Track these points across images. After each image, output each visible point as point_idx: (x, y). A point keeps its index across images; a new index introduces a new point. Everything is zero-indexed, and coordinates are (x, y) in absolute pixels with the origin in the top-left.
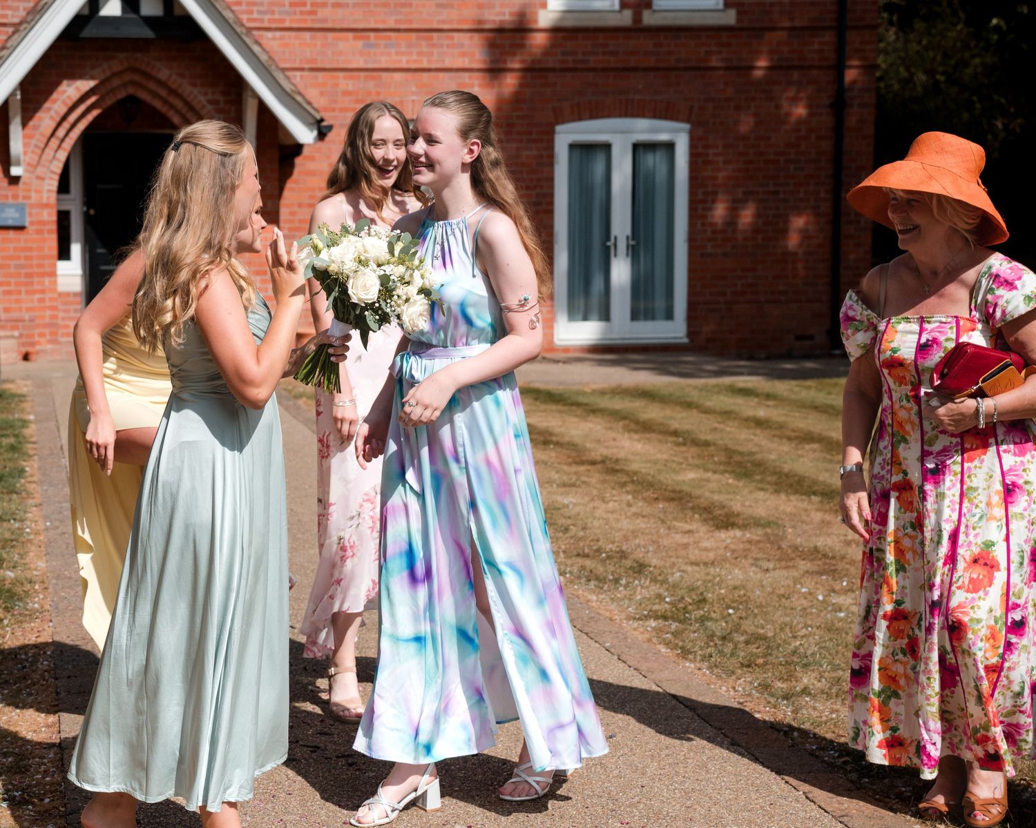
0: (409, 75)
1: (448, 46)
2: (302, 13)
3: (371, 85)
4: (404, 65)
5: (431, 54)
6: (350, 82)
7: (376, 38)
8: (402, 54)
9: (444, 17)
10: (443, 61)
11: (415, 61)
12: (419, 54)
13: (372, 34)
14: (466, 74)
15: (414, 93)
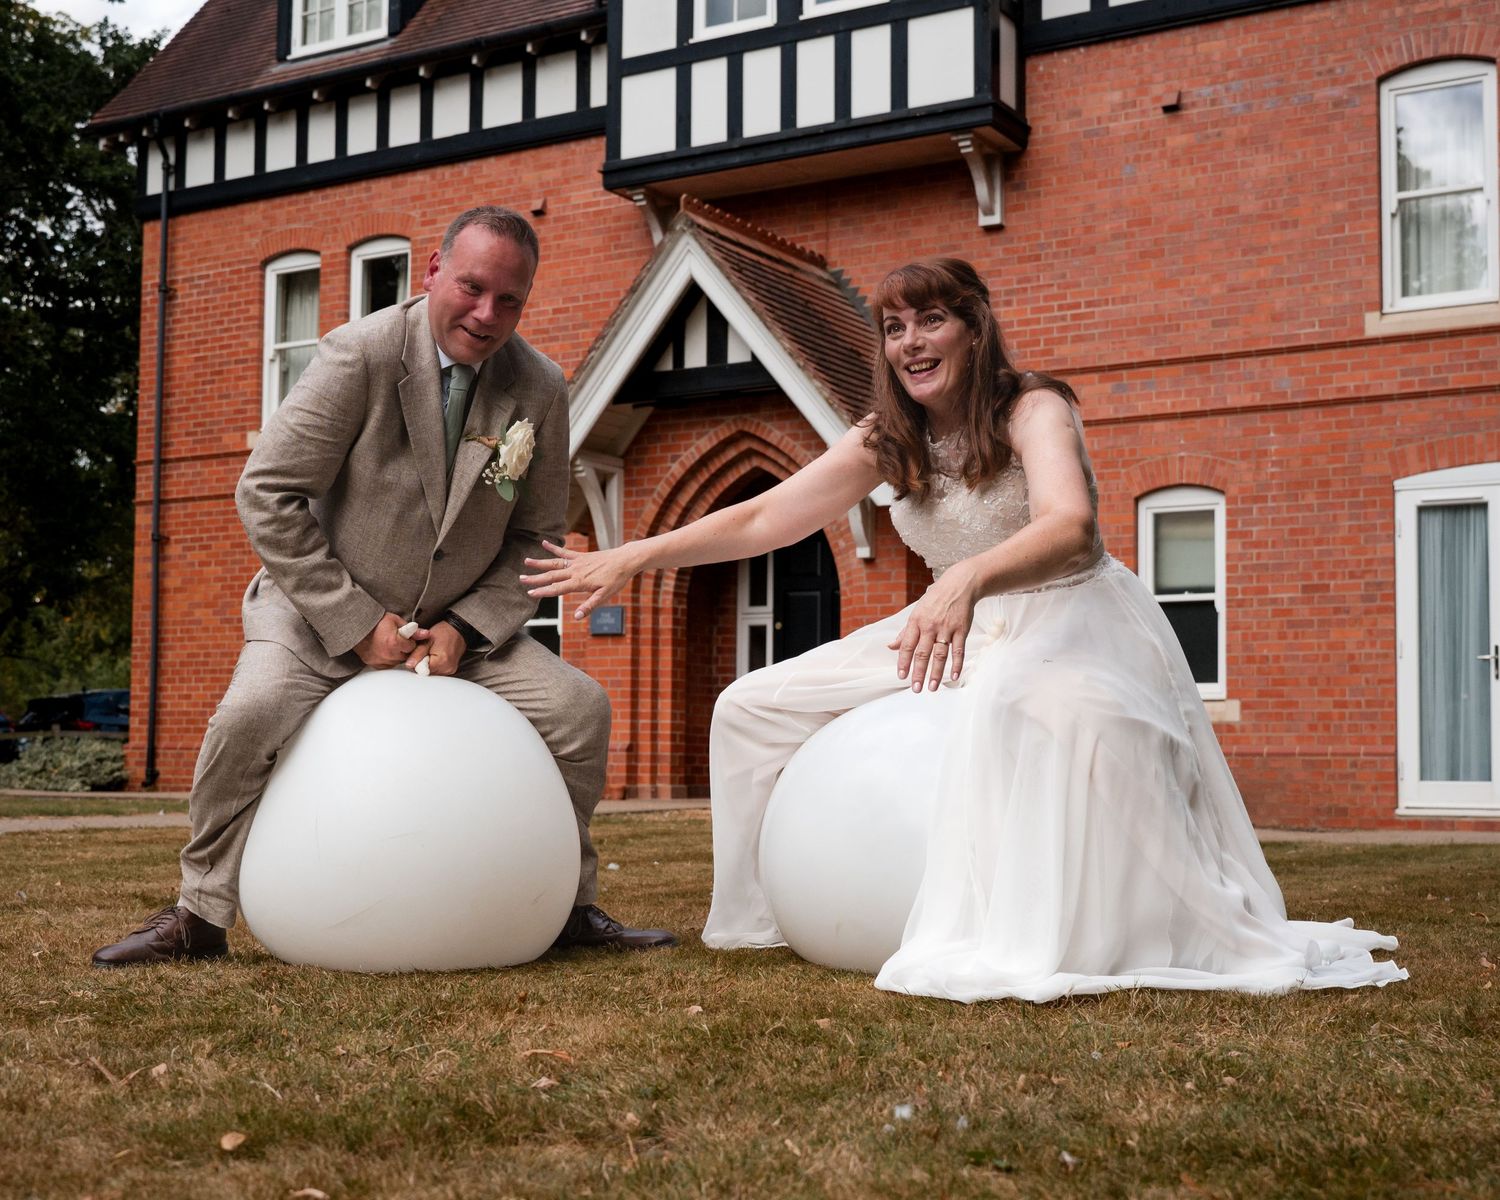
0: (1175, 424)
1: (1230, 378)
2: (1033, 354)
3: (1124, 441)
4: (1169, 410)
5: (1208, 390)
6: (1096, 440)
7: (1129, 378)
8: (1166, 394)
9: (1224, 338)
10: (1225, 399)
11: (1184, 403)
12: (1189, 393)
13: (1124, 373)
14: (1258, 415)
15: (1182, 448)
